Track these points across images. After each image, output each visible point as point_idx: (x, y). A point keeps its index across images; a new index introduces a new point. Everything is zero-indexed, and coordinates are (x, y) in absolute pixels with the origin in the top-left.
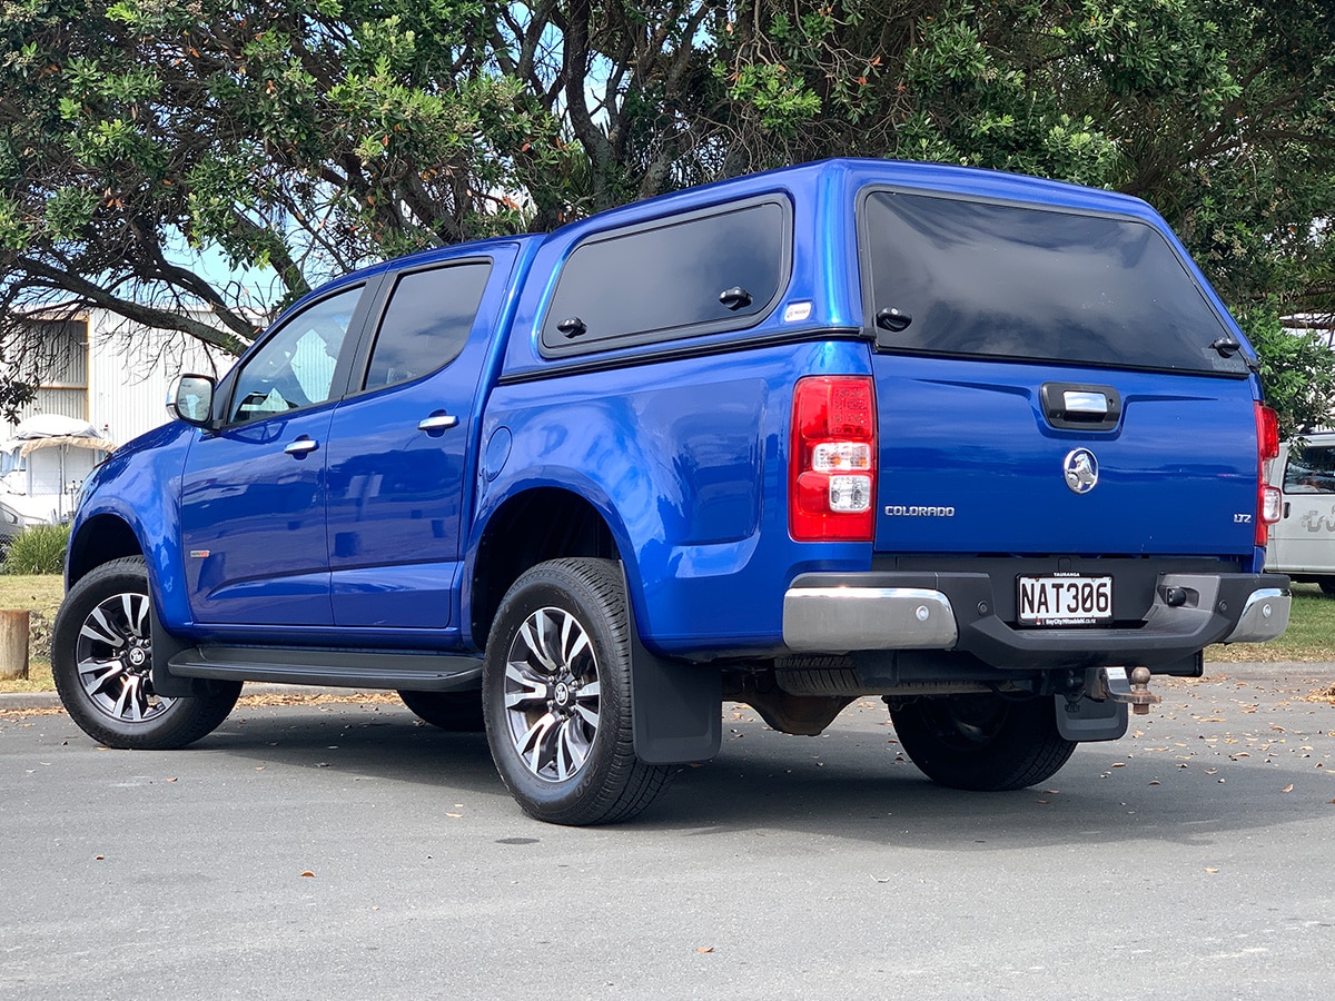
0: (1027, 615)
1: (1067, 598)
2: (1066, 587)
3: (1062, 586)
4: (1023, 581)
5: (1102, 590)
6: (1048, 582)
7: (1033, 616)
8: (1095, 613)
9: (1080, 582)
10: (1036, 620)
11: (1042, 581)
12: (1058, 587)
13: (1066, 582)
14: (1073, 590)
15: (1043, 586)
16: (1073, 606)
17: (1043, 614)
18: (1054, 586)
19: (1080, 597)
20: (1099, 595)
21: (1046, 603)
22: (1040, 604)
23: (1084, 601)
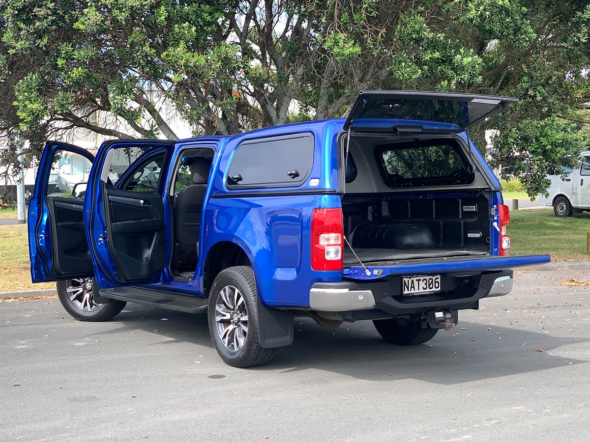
0: (406, 292)
1: (422, 284)
2: (422, 280)
3: (420, 280)
4: (404, 279)
5: (436, 280)
6: (415, 279)
7: (409, 292)
8: (434, 289)
9: (428, 278)
10: (410, 293)
11: (412, 279)
12: (418, 280)
13: (422, 278)
14: (425, 281)
15: (412, 281)
16: (425, 287)
17: (412, 291)
18: (417, 280)
19: (428, 284)
20: (436, 282)
21: (414, 287)
22: (411, 287)
23: (429, 285)
